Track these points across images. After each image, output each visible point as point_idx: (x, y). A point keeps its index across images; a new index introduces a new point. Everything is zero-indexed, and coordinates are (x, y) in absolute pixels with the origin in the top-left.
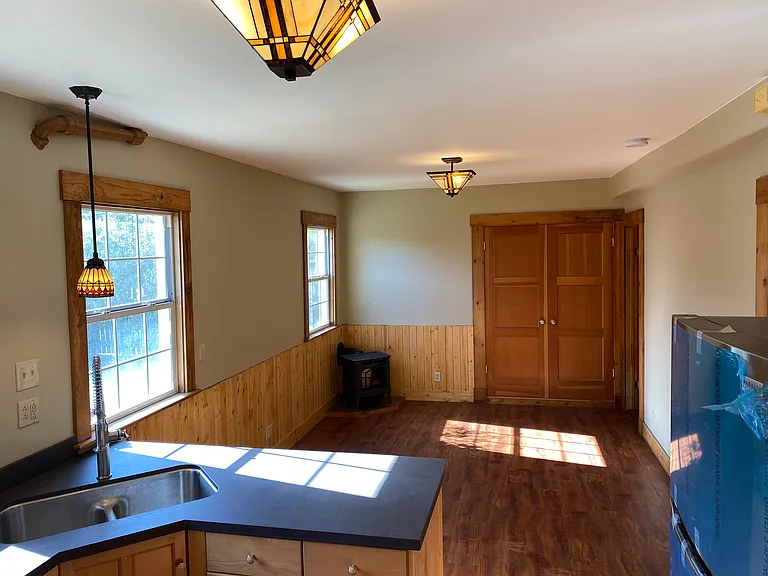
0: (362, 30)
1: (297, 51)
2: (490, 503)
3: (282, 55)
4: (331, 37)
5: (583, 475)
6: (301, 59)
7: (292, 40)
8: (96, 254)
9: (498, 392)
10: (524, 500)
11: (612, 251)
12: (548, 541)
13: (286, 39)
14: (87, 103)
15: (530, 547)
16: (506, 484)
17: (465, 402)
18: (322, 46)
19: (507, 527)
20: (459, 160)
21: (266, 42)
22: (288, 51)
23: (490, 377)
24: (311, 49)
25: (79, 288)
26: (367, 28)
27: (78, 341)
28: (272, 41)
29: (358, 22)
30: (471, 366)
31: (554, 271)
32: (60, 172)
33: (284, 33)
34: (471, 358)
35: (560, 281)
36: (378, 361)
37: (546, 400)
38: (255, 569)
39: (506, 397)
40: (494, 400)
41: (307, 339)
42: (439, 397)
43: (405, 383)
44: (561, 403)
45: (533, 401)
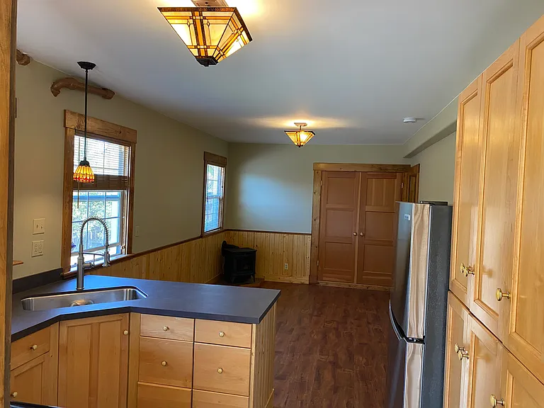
0: (243, 45)
1: (210, 52)
2: (311, 336)
3: (203, 54)
4: (227, 47)
5: (370, 326)
6: (212, 57)
7: (208, 47)
8: (85, 158)
9: (324, 278)
10: (332, 336)
11: (402, 190)
12: (343, 357)
13: (205, 47)
14: (87, 72)
15: (331, 358)
16: (322, 327)
17: (303, 284)
18: (222, 51)
19: (319, 348)
20: (305, 125)
21: (196, 47)
22: (206, 52)
23: (320, 268)
24: (217, 52)
25: (74, 176)
26: (245, 43)
27: (67, 211)
28: (198, 47)
29: (240, 41)
30: (308, 261)
31: (364, 202)
32: (65, 111)
33: (205, 44)
34: (309, 255)
35: (368, 208)
36: (247, 253)
37: (355, 285)
38: (168, 334)
39: (330, 282)
40: (322, 283)
41: (203, 235)
42: (287, 280)
43: (265, 270)
44: (364, 287)
45: (345, 285)
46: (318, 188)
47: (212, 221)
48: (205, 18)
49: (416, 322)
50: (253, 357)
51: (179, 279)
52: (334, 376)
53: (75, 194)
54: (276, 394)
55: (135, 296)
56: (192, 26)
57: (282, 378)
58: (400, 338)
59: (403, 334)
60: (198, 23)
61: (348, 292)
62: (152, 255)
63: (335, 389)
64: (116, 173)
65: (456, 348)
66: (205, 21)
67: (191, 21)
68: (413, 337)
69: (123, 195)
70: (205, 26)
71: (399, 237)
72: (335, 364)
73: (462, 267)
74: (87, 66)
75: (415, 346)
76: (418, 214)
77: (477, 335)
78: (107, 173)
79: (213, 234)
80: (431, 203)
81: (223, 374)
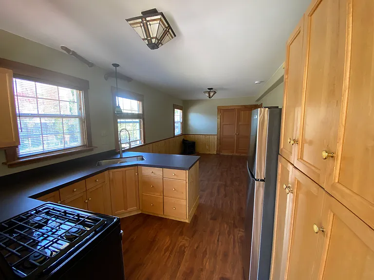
1: (153, 41)
3: (150, 43)
4: (162, 38)
6: (154, 43)
7: (152, 38)
8: (118, 105)
9: (222, 152)
14: (116, 68)
17: (213, 154)
18: (160, 40)
20: (212, 89)
22: (151, 41)
23: (221, 148)
24: (157, 41)
26: (172, 37)
28: (147, 39)
30: (216, 145)
32: (111, 87)
33: (150, 37)
34: (216, 143)
35: (240, 123)
36: (192, 143)
37: (235, 154)
38: (152, 174)
39: (225, 153)
40: (221, 154)
41: (174, 136)
42: (208, 153)
43: (199, 149)
44: (239, 155)
45: (231, 154)
46: (219, 117)
47: (178, 131)
48: (148, 21)
49: (260, 169)
50: (187, 184)
51: (166, 153)
52: (225, 190)
53: (119, 120)
54: (200, 198)
55: (143, 159)
56: (143, 27)
57: (203, 191)
58: (251, 178)
59: (253, 176)
60: (145, 24)
61: (232, 156)
62: (154, 144)
63: (226, 196)
64: (137, 112)
65: (285, 186)
66: (148, 23)
67: (142, 24)
68: (259, 178)
69: (140, 121)
70: (149, 26)
71: (251, 134)
72: (226, 186)
73: (289, 140)
74: (116, 65)
75: (259, 183)
76: (261, 115)
77: (299, 180)
78: (134, 112)
79: (178, 136)
80: (269, 108)
81: (175, 191)
